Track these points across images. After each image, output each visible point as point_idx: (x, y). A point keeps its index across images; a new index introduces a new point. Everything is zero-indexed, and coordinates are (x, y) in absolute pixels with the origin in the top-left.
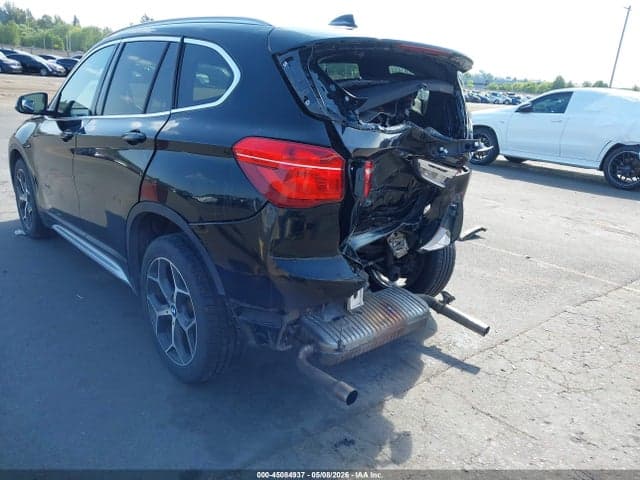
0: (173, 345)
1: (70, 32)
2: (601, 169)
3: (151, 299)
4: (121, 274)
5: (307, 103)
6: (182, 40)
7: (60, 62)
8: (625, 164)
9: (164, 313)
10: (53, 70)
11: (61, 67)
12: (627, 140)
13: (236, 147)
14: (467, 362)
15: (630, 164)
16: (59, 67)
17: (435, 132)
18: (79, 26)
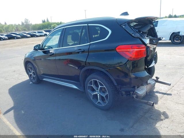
0: (99, 101)
1: (5, 27)
2: (170, 40)
3: (89, 91)
4: (75, 87)
5: (133, 35)
6: (88, 25)
7: (6, 36)
8: (176, 38)
9: (95, 93)
10: (5, 38)
11: (7, 37)
12: (175, 31)
13: (116, 48)
14: (167, 93)
15: (178, 37)
16: (6, 37)
17: (151, 37)
18: (7, 25)
